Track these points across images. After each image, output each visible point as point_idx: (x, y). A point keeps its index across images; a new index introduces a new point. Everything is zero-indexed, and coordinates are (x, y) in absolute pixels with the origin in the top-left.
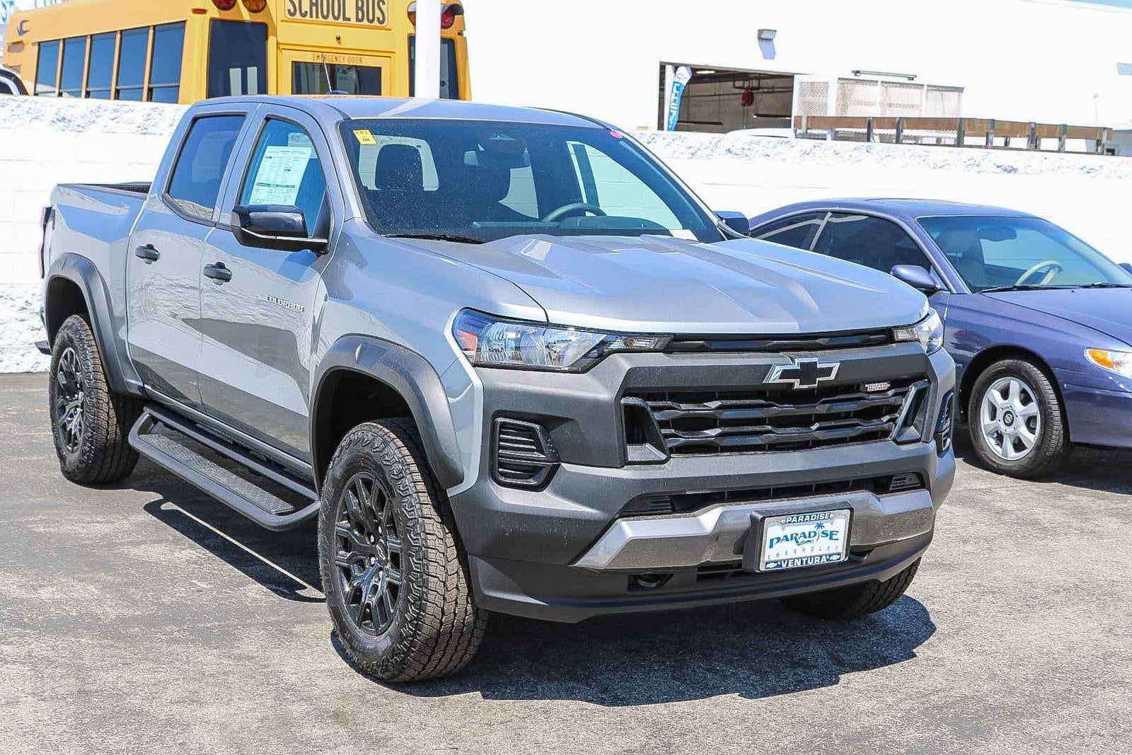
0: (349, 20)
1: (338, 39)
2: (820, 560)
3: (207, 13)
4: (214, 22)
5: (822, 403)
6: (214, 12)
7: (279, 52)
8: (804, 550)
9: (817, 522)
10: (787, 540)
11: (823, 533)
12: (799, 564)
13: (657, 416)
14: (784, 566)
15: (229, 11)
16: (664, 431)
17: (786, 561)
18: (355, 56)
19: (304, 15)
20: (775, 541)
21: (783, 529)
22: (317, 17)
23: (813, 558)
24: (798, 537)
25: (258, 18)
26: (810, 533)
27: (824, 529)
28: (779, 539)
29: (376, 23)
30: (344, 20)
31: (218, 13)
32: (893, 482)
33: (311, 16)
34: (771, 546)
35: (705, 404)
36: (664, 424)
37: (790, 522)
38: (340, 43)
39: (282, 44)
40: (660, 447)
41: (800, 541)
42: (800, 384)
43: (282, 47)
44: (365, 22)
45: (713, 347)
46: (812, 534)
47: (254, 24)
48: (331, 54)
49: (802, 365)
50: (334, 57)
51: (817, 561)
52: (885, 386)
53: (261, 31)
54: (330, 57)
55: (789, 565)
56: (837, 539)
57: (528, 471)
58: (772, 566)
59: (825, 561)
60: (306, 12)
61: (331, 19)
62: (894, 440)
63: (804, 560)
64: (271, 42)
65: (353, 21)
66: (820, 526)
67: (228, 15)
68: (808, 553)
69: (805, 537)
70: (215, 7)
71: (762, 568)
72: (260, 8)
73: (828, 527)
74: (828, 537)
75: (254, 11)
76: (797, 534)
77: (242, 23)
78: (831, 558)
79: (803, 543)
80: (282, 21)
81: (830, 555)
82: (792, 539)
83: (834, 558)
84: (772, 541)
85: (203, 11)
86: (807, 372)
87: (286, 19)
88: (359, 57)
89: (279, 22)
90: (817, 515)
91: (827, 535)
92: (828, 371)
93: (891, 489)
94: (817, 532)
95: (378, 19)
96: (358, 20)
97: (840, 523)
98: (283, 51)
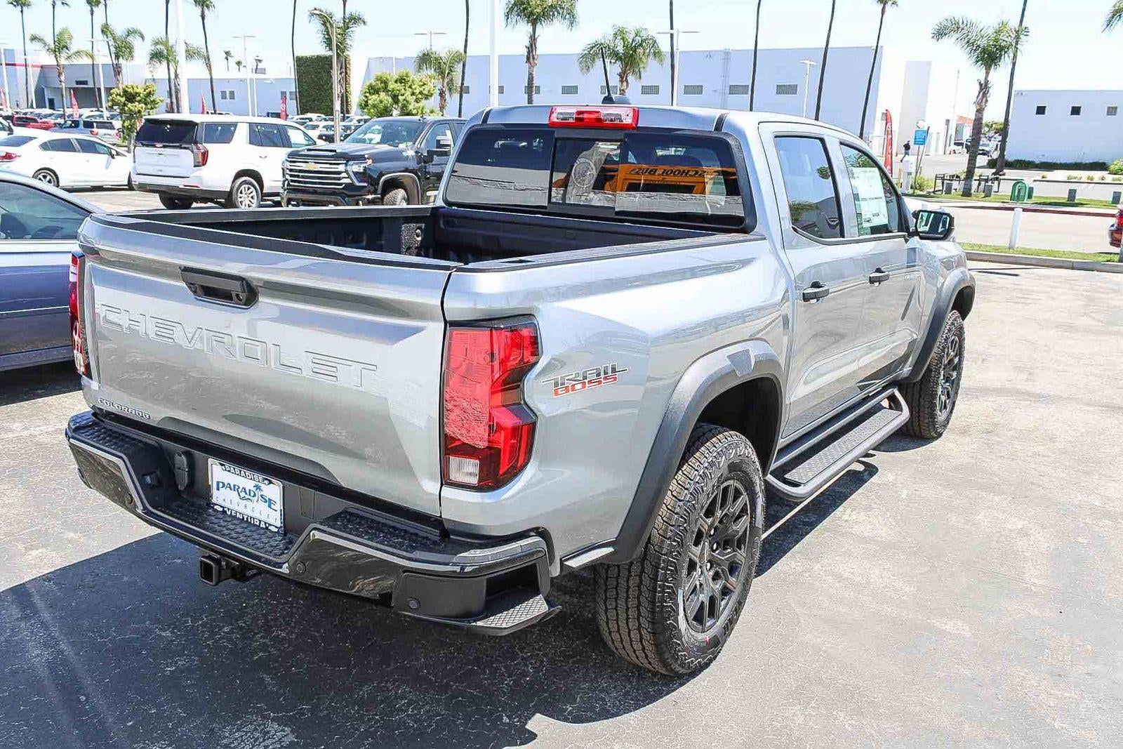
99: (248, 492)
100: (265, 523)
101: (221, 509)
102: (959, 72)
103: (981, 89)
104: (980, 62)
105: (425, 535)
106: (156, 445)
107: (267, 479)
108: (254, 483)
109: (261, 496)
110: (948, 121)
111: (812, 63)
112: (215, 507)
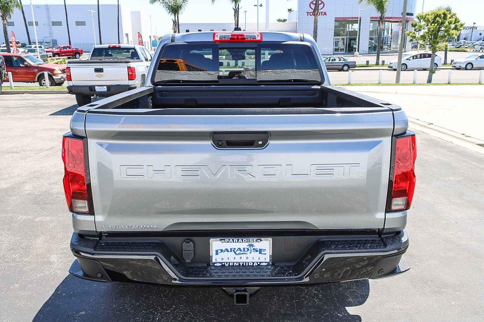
99: (242, 250)
100: (257, 263)
101: (221, 264)
102: (150, 16)
103: (174, 23)
104: (171, 12)
105: (372, 239)
106: (161, 242)
107: (258, 239)
108: (247, 244)
109: (254, 249)
110: (150, 36)
111: (93, 11)
112: (215, 265)
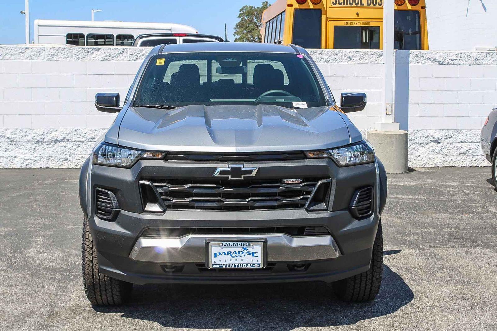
0: (363, 5)
1: (358, 14)
2: (247, 266)
3: (293, 6)
4: (296, 10)
5: (251, 188)
6: (296, 5)
7: (327, 22)
8: (236, 260)
9: (243, 247)
10: (225, 254)
11: (247, 252)
12: (233, 267)
13: (159, 190)
14: (224, 267)
15: (303, 5)
16: (163, 197)
17: (225, 265)
18: (366, 22)
19: (340, 4)
20: (218, 254)
21: (222, 249)
22: (347, 4)
23: (242, 265)
24: (232, 253)
25: (317, 7)
26: (239, 252)
27: (248, 251)
28: (220, 254)
29: (377, 5)
30: (360, 5)
31: (298, 6)
32: (306, 230)
33: (344, 4)
34: (215, 256)
35: (184, 185)
36: (161, 194)
37: (225, 246)
38: (358, 16)
39: (329, 18)
40: (161, 205)
41: (234, 255)
42: (231, 178)
43: (329, 19)
44: (372, 5)
45: (190, 158)
46: (241, 253)
47: (315, 9)
48: (354, 22)
49: (232, 168)
50: (355, 23)
51: (245, 266)
52: (299, 181)
53: (319, 13)
54: (353, 23)
55: (227, 267)
56: (258, 257)
57: (108, 212)
58: (216, 266)
59: (250, 267)
60: (342, 2)
61: (354, 5)
62: (306, 209)
63: (236, 265)
64: (324, 18)
65: (366, 5)
66: (245, 249)
67: (303, 6)
68: (239, 262)
69: (237, 254)
70: (297, 3)
71: (211, 267)
72: (319, 2)
73: (250, 249)
74: (252, 255)
75: (316, 4)
76: (231, 252)
77: (309, 10)
78: (254, 266)
79: (235, 256)
80: (329, 7)
81: (253, 264)
82: (228, 254)
83: (256, 266)
84: (215, 254)
85: (291, 6)
86: (236, 172)
87: (332, 6)
88: (368, 22)
89: (328, 8)
90: (241, 243)
91: (250, 254)
92: (250, 172)
93: (305, 234)
94: (244, 252)
95: (379, 3)
96: (368, 4)
97: (258, 249)
98: (330, 21)
